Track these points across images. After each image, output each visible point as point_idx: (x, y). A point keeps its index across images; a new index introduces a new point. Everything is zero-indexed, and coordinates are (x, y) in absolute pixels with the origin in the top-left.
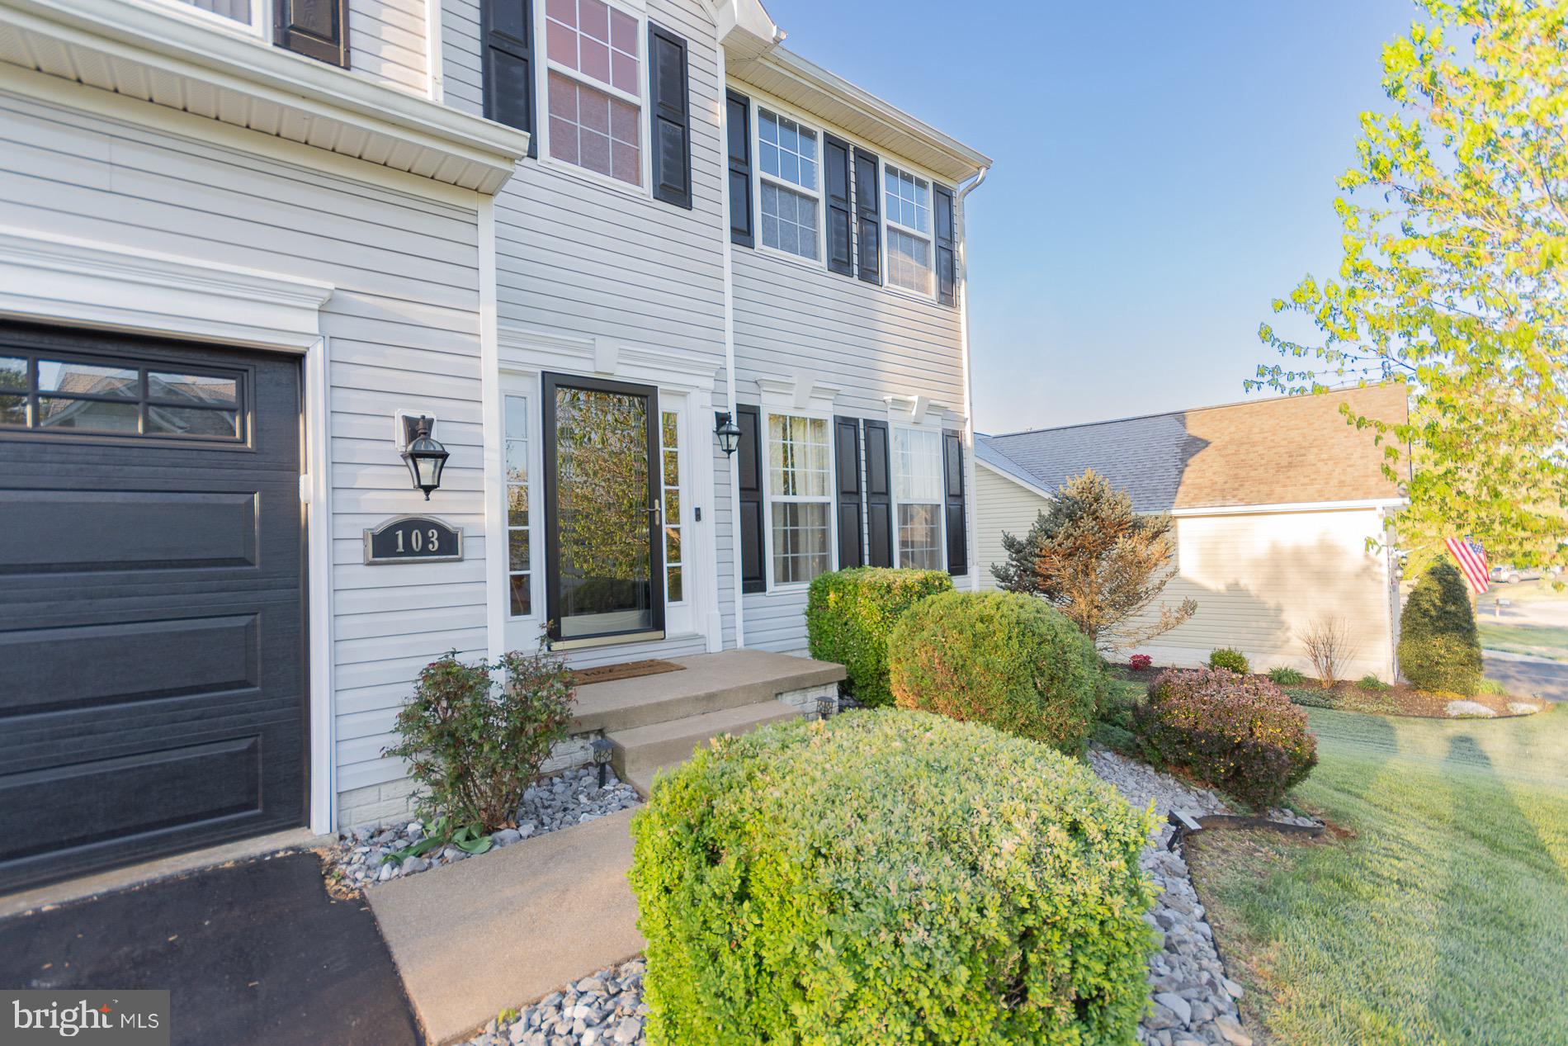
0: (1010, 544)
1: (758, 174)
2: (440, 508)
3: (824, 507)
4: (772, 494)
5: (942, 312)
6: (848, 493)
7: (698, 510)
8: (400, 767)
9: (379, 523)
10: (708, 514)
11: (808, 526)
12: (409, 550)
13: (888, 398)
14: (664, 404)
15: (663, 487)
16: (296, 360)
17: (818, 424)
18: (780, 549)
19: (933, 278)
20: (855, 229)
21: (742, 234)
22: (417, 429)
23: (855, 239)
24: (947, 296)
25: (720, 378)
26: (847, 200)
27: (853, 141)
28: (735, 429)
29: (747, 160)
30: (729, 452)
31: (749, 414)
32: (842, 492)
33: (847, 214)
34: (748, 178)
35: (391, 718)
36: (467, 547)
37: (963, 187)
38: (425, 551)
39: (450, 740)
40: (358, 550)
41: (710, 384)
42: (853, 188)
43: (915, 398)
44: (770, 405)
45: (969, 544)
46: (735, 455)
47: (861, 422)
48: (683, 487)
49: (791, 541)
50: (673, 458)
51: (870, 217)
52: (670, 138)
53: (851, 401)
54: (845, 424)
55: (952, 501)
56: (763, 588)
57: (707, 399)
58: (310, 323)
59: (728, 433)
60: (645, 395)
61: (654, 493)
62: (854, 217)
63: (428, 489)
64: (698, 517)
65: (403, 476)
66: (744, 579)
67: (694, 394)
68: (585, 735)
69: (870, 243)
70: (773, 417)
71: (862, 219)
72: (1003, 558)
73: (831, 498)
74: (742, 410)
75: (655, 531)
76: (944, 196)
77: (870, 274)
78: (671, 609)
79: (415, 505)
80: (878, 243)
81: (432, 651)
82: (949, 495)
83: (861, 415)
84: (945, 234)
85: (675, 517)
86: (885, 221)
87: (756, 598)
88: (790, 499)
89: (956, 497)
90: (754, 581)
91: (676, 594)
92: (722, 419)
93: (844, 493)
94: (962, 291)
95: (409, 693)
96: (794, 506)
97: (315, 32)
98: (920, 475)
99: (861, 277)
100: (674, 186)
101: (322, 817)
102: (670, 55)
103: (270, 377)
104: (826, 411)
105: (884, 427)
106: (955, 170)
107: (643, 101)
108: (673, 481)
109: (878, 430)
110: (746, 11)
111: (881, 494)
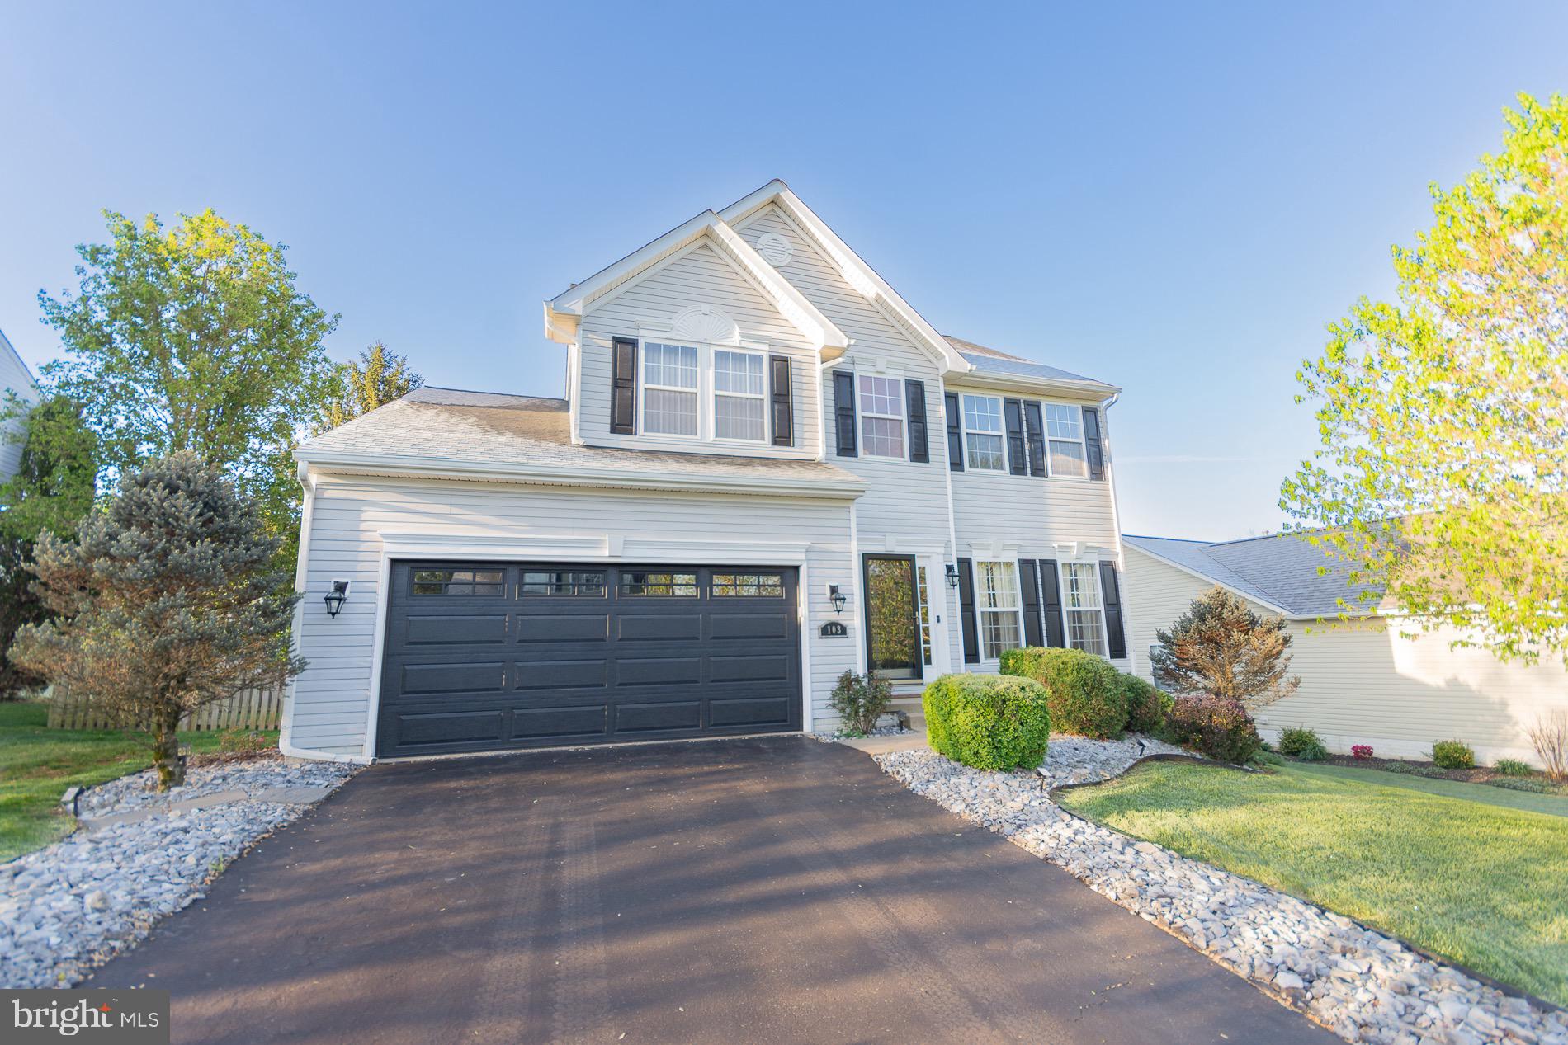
0: (1162, 637)
1: (964, 430)
2: (841, 618)
3: (1015, 613)
4: (981, 606)
5: (1096, 484)
6: (1030, 605)
7: (938, 617)
8: (834, 712)
9: (823, 624)
10: (944, 619)
11: (1005, 625)
12: (832, 634)
13: (1056, 545)
14: (919, 563)
15: (920, 605)
16: (797, 568)
17: (1009, 564)
18: (988, 638)
19: (1085, 465)
20: (1027, 447)
21: (957, 465)
22: (834, 590)
23: (1027, 453)
24: (1097, 473)
25: (947, 546)
26: (1021, 432)
27: (1022, 397)
28: (957, 574)
29: (958, 426)
30: (954, 586)
31: (965, 563)
33: (1022, 440)
34: (959, 435)
35: (828, 694)
36: (848, 631)
37: (1105, 403)
38: (837, 634)
39: (852, 701)
40: (817, 633)
41: (942, 550)
42: (1024, 423)
43: (1075, 544)
44: (977, 557)
46: (957, 587)
47: (1038, 563)
48: (930, 605)
49: (996, 634)
50: (923, 592)
51: (1036, 436)
52: (917, 431)
53: (1031, 549)
54: (1027, 565)
55: (1110, 608)
56: (977, 661)
57: (941, 558)
58: (803, 556)
59: (953, 576)
60: (910, 558)
61: (916, 609)
62: (1026, 440)
63: (839, 611)
64: (939, 621)
65: (830, 607)
66: (966, 655)
67: (934, 556)
68: (892, 713)
69: (1038, 454)
70: (980, 563)
71: (1031, 440)
72: (1158, 647)
73: (1019, 608)
74: (960, 561)
75: (917, 628)
76: (1091, 414)
77: (1039, 471)
78: (926, 668)
79: (834, 617)
80: (1043, 453)
81: (841, 671)
82: (1107, 604)
83: (1037, 557)
84: (1093, 435)
85: (926, 621)
86: (1047, 438)
87: (973, 666)
88: (993, 609)
89: (1113, 604)
90: (972, 656)
91: (928, 661)
92: (949, 568)
93: (1028, 605)
94: (1109, 470)
95: (835, 685)
96: (995, 614)
97: (783, 436)
98: (1084, 592)
99: (1033, 474)
100: (920, 453)
101: (808, 727)
102: (916, 391)
103: (789, 574)
104: (1013, 557)
105: (1053, 563)
106: (1098, 396)
107: (904, 417)
108: (925, 601)
109: (1050, 565)
110: (953, 361)
111: (1054, 604)
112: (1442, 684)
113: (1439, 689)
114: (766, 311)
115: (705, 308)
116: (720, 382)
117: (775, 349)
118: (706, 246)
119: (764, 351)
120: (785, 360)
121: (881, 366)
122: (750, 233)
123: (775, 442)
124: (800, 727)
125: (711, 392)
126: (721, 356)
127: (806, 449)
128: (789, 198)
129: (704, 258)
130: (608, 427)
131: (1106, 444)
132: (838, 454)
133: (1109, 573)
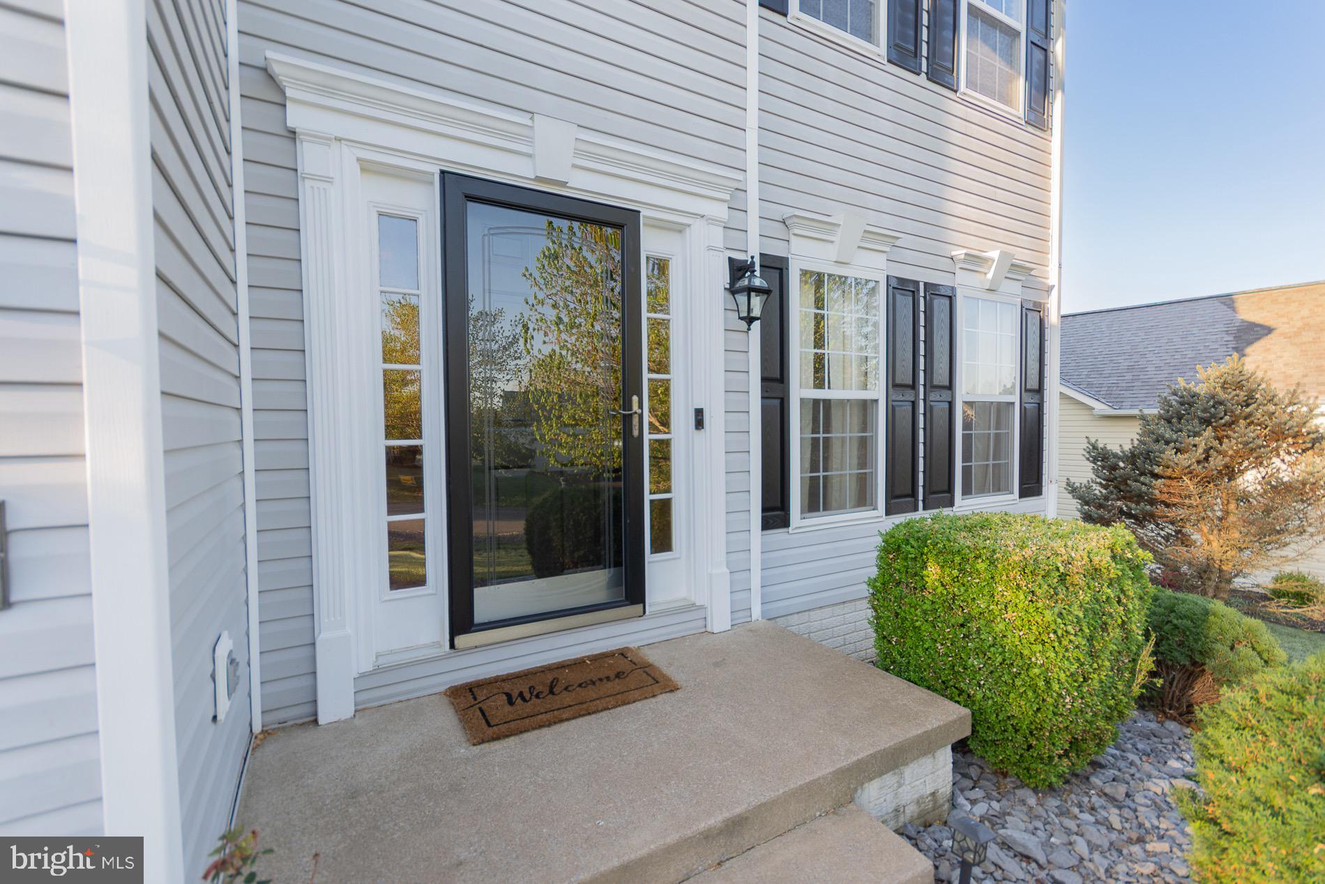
3: (866, 407)
4: (800, 389)
6: (900, 387)
7: (699, 413)
10: (714, 419)
11: (844, 432)
13: (959, 253)
14: (651, 243)
15: (646, 376)
17: (865, 286)
18: (809, 465)
19: (1020, 85)
20: (926, 4)
23: (925, 18)
24: (1037, 116)
25: (736, 205)
30: (750, 320)
31: (776, 267)
32: (894, 384)
41: (721, 211)
44: (802, 257)
45: (1046, 456)
46: (756, 325)
47: (922, 286)
48: (676, 376)
50: (661, 327)
53: (909, 256)
54: (901, 287)
55: (1028, 398)
56: (785, 523)
57: (717, 236)
59: (750, 290)
60: (620, 224)
61: (630, 384)
64: (699, 424)
66: (764, 510)
67: (697, 226)
69: (945, 28)
70: (804, 273)
72: (1085, 474)
73: (879, 393)
74: (764, 261)
77: (942, 72)
78: (654, 564)
80: (954, 28)
82: (1024, 389)
83: (922, 276)
84: (1039, 24)
85: (661, 422)
87: (777, 535)
88: (823, 394)
89: (1035, 391)
90: (775, 512)
91: (663, 542)
92: (738, 269)
93: (895, 386)
94: (1056, 109)
96: (827, 403)
99: (929, 75)
104: (877, 269)
105: (950, 294)
108: (661, 366)
109: (943, 298)
111: (943, 387)
133: (1034, 328)
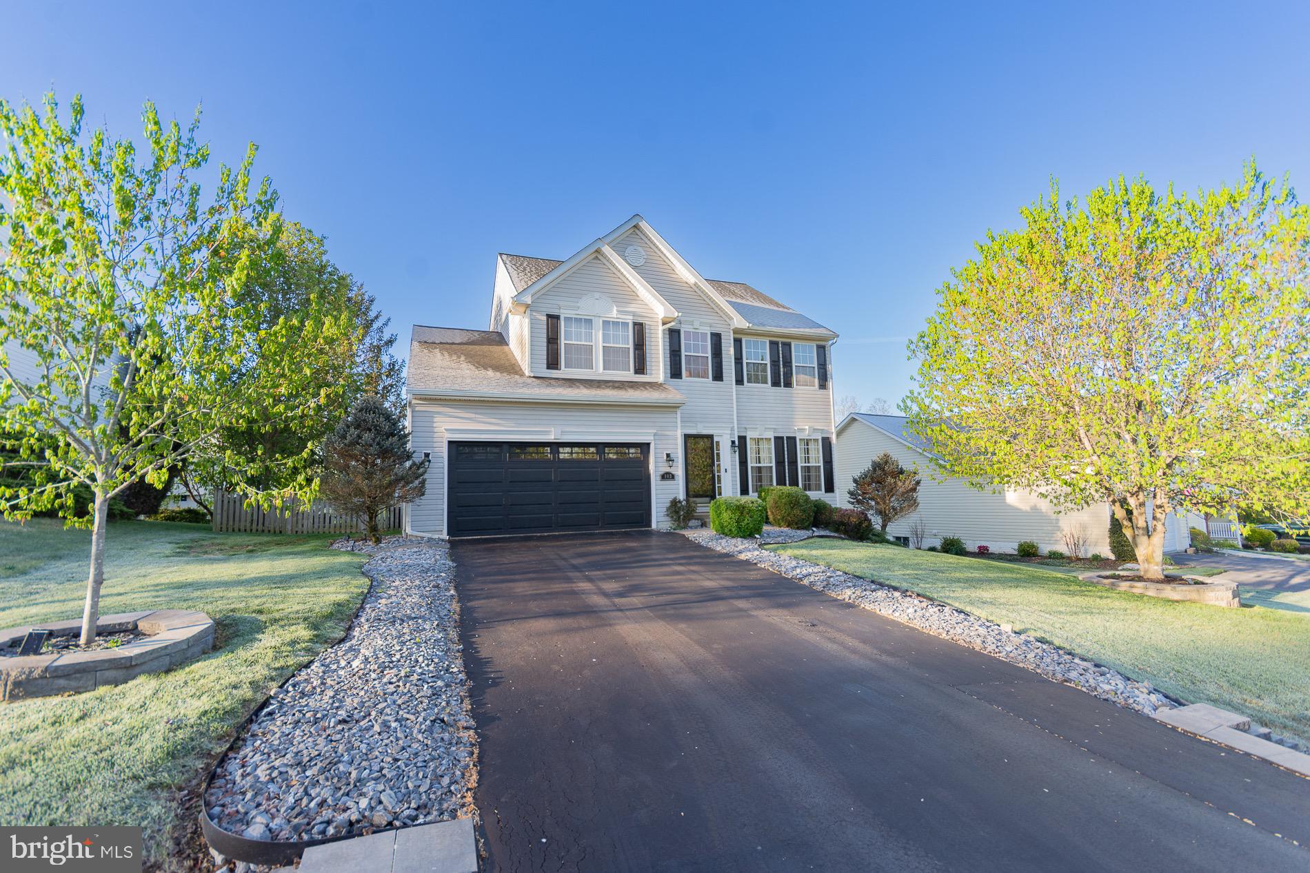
0: (855, 481)
1: (745, 361)
2: (672, 470)
3: (771, 467)
4: (751, 464)
5: (822, 391)
6: (780, 463)
7: (726, 469)
8: (668, 519)
9: (662, 473)
10: (729, 470)
11: (765, 474)
12: (667, 478)
13: (796, 428)
14: (716, 439)
15: (716, 463)
16: (648, 444)
17: (768, 440)
18: (755, 481)
19: (816, 381)
20: (782, 370)
21: (739, 381)
22: (668, 455)
23: (782, 373)
24: (823, 385)
25: (732, 429)
26: (779, 361)
27: (780, 340)
28: (737, 445)
29: (741, 358)
31: (742, 439)
33: (779, 366)
34: (742, 364)
35: (665, 510)
36: (676, 477)
37: (831, 342)
38: (669, 478)
39: (677, 512)
40: (659, 478)
41: (729, 432)
42: (781, 356)
43: (807, 427)
44: (750, 435)
45: (835, 481)
46: (737, 453)
47: (785, 437)
48: (721, 463)
49: (760, 479)
50: (718, 455)
51: (788, 363)
52: (717, 363)
53: (782, 431)
54: (779, 440)
55: (826, 464)
56: (748, 493)
57: (729, 436)
58: (652, 438)
59: (734, 447)
60: (710, 437)
61: (713, 464)
62: (782, 366)
63: (671, 467)
64: (726, 471)
65: (666, 464)
66: (741, 490)
67: (725, 435)
68: (698, 519)
69: (788, 376)
70: (752, 439)
71: (784, 366)
72: (852, 486)
73: (773, 464)
74: (740, 437)
75: (714, 475)
76: (822, 350)
77: (788, 384)
78: (718, 497)
79: (668, 470)
80: (792, 374)
81: (672, 497)
82: (825, 462)
83: (785, 435)
84: (822, 362)
85: (719, 471)
86: (794, 364)
87: (745, 496)
88: (758, 465)
89: (828, 462)
90: (744, 491)
92: (733, 442)
93: (778, 463)
94: (830, 384)
95: (668, 505)
96: (759, 468)
97: (640, 368)
98: (812, 454)
99: (785, 386)
100: (718, 376)
101: (654, 526)
102: (717, 338)
103: (645, 447)
104: (771, 435)
105: (794, 438)
106: (826, 339)
107: (709, 355)
108: (718, 460)
109: (792, 440)
110: (739, 322)
111: (793, 462)
112: (1028, 509)
113: (1027, 512)
114: (633, 296)
115: (597, 295)
116: (606, 338)
117: (636, 318)
118: (596, 258)
119: (629, 319)
120: (641, 324)
121: (696, 324)
122: (621, 250)
123: (636, 372)
124: (650, 526)
125: (601, 345)
126: (606, 323)
127: (653, 376)
128: (644, 225)
129: (595, 265)
130: (545, 366)
131: (829, 367)
132: (671, 378)
133: (827, 444)
